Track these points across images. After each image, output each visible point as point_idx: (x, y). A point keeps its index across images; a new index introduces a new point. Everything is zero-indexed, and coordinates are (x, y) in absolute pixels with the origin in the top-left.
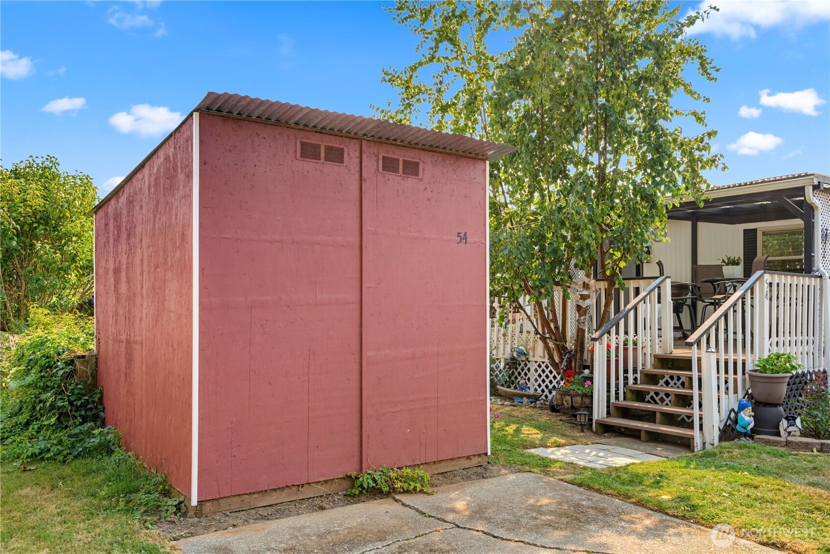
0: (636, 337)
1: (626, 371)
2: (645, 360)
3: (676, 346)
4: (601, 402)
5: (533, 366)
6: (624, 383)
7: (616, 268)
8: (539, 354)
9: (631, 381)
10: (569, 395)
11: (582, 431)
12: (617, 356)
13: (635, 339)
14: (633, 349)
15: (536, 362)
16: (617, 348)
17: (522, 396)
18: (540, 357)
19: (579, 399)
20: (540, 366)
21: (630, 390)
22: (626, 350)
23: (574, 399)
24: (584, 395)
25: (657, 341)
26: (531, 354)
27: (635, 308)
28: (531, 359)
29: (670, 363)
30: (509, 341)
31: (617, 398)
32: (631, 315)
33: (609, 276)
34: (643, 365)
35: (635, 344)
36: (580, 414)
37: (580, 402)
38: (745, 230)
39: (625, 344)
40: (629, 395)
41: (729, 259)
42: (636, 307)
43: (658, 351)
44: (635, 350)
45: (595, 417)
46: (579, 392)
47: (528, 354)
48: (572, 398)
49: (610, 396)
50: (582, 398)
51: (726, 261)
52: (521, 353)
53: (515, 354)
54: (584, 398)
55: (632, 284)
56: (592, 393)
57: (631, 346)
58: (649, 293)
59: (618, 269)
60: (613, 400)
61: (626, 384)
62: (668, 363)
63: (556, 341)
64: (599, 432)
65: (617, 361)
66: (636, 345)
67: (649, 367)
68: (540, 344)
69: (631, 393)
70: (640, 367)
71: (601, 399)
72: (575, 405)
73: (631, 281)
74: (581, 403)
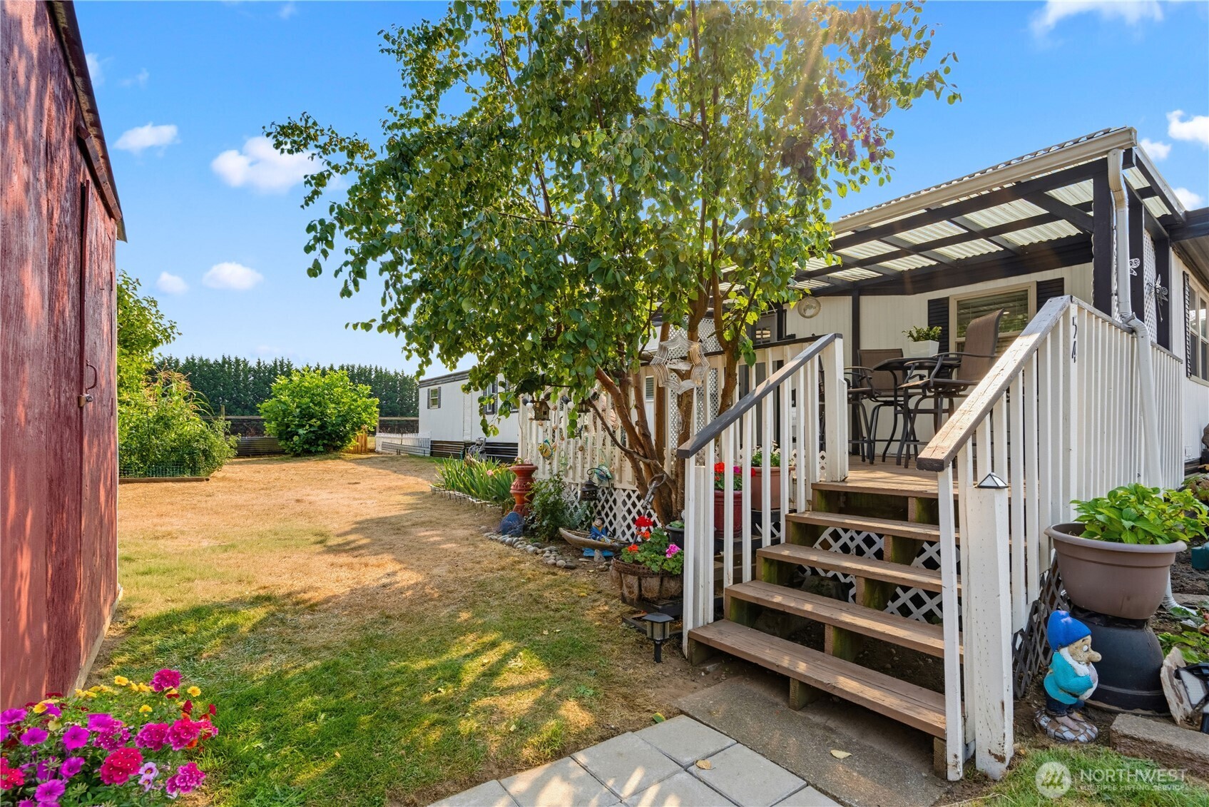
0: (778, 450)
1: (757, 518)
2: (794, 493)
3: (852, 466)
4: (701, 590)
5: (620, 496)
6: (753, 542)
7: (741, 325)
8: (626, 480)
9: (767, 540)
10: (634, 574)
11: (658, 659)
12: (738, 486)
13: (776, 453)
14: (772, 472)
15: (624, 490)
16: (738, 471)
17: (594, 547)
18: (629, 483)
19: (654, 583)
20: (629, 496)
21: (766, 559)
22: (756, 474)
23: (643, 581)
24: (665, 575)
25: (818, 455)
26: (617, 477)
27: (776, 388)
28: (617, 485)
29: (842, 499)
30: (589, 459)
31: (738, 578)
32: (769, 400)
33: (728, 342)
34: (790, 501)
35: (776, 462)
36: (652, 622)
37: (657, 588)
38: (930, 302)
39: (756, 463)
40: (763, 569)
41: (918, 332)
42: (778, 387)
43: (820, 477)
44: (775, 474)
45: (688, 624)
46: (655, 568)
47: (613, 478)
48: (640, 580)
49: (722, 569)
50: (662, 581)
51: (915, 335)
52: (603, 477)
53: (595, 480)
54: (666, 580)
55: (771, 355)
56: (682, 567)
57: (767, 468)
58: (803, 362)
59: (744, 327)
60: (728, 582)
61: (756, 544)
62: (839, 499)
63: (646, 458)
64: (695, 659)
65: (738, 499)
66: (778, 465)
67: (802, 505)
68: (628, 464)
69: (767, 565)
70: (785, 509)
71: (701, 582)
72: (648, 595)
73: (769, 350)
74: (660, 592)
